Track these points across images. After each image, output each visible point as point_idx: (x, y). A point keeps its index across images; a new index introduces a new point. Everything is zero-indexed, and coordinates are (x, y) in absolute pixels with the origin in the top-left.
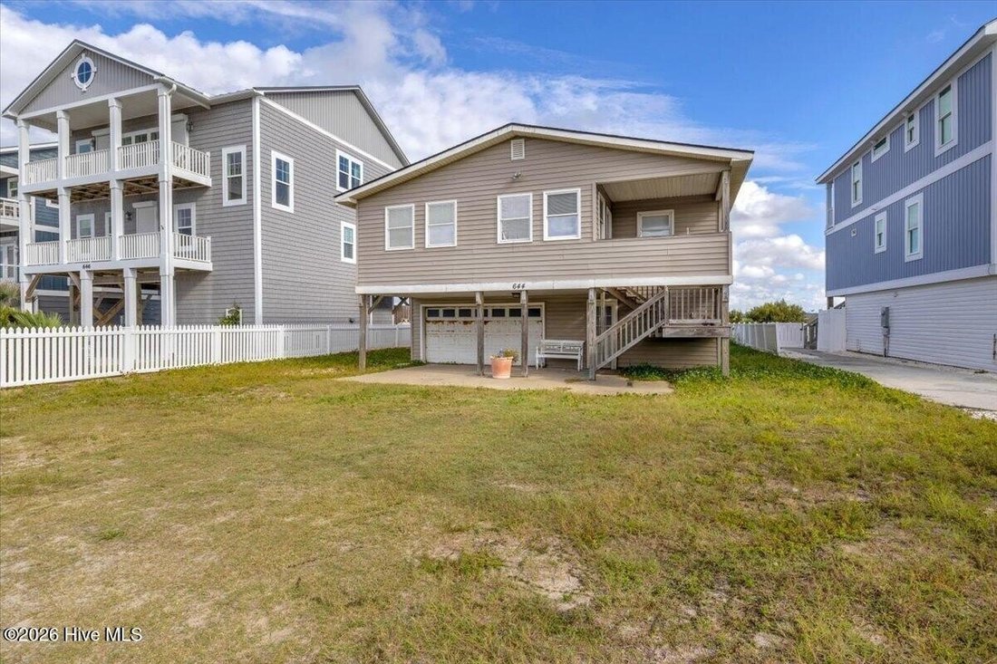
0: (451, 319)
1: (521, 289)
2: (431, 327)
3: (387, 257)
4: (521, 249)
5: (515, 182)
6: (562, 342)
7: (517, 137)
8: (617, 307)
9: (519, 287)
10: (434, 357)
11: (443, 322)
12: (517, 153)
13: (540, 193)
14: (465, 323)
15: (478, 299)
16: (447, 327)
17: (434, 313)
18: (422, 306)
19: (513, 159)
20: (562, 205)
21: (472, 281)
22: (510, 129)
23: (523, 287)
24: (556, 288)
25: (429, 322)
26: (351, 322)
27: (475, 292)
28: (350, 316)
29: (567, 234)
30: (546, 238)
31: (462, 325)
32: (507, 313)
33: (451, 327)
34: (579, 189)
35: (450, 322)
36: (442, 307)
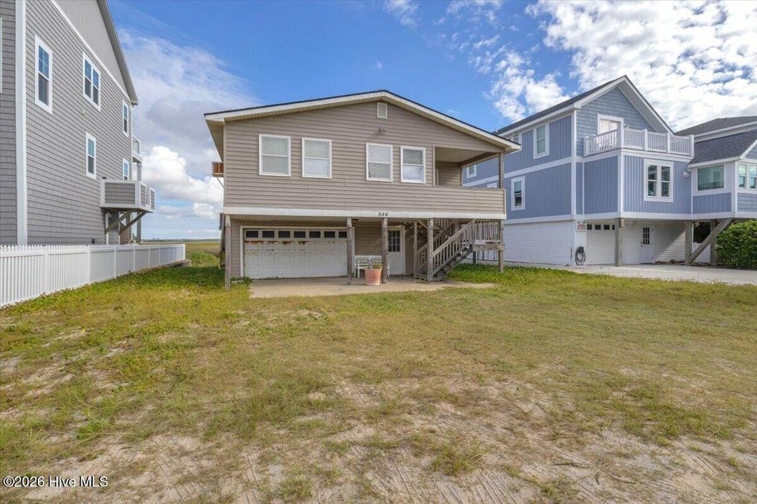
0: (271, 239)
1: (385, 216)
2: (250, 247)
3: (260, 180)
4: (384, 187)
5: (379, 134)
6: (370, 257)
7: (381, 100)
8: (405, 232)
9: (383, 215)
10: (253, 274)
11: (262, 242)
12: (382, 113)
13: (398, 146)
14: (285, 243)
15: (349, 223)
16: (266, 246)
17: (255, 234)
18: (242, 227)
19: (378, 117)
20: (413, 157)
21: (345, 208)
22: (383, 94)
23: (386, 215)
24: (410, 217)
25: (248, 242)
26: (93, 242)
27: (347, 218)
28: (92, 237)
29: (415, 179)
30: (403, 181)
31: (281, 245)
32: (322, 234)
33: (271, 246)
34: (424, 149)
35: (270, 242)
36: (261, 229)
